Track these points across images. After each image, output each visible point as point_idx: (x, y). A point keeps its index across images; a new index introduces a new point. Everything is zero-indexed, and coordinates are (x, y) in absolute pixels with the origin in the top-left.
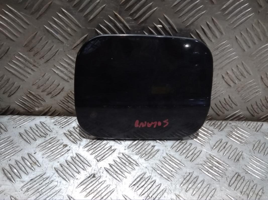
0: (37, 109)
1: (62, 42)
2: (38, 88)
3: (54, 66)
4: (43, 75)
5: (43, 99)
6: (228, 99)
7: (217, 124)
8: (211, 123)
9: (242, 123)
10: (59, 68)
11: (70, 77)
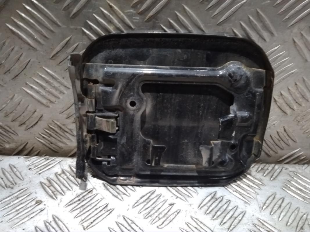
0: (7, 146)
1: (35, 49)
2: (7, 116)
3: (26, 84)
4: (11, 97)
5: (14, 132)
6: (283, 133)
7: (267, 169)
8: (259, 168)
9: (304, 168)
10: (34, 87)
11: (49, 100)
